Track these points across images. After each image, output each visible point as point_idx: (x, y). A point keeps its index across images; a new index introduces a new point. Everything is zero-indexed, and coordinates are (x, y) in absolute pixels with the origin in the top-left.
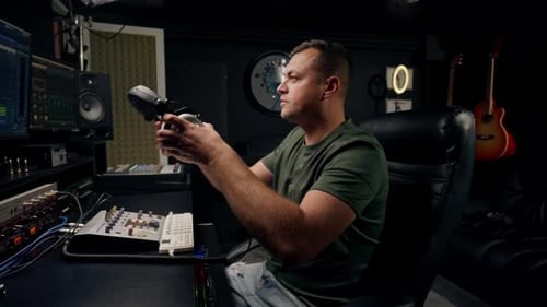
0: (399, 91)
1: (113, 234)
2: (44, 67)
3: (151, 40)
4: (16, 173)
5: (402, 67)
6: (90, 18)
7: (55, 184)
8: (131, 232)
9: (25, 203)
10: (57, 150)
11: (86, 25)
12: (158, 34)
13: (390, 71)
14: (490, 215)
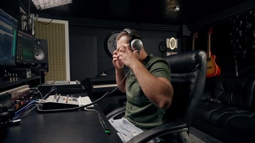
0: (172, 49)
1: (59, 102)
2: (21, 35)
3: (63, 25)
4: (12, 80)
5: (173, 38)
6: (37, 15)
7: (28, 86)
8: (67, 102)
9: (19, 91)
10: (28, 71)
11: (35, 18)
12: (66, 23)
13: (168, 40)
14: (211, 100)
